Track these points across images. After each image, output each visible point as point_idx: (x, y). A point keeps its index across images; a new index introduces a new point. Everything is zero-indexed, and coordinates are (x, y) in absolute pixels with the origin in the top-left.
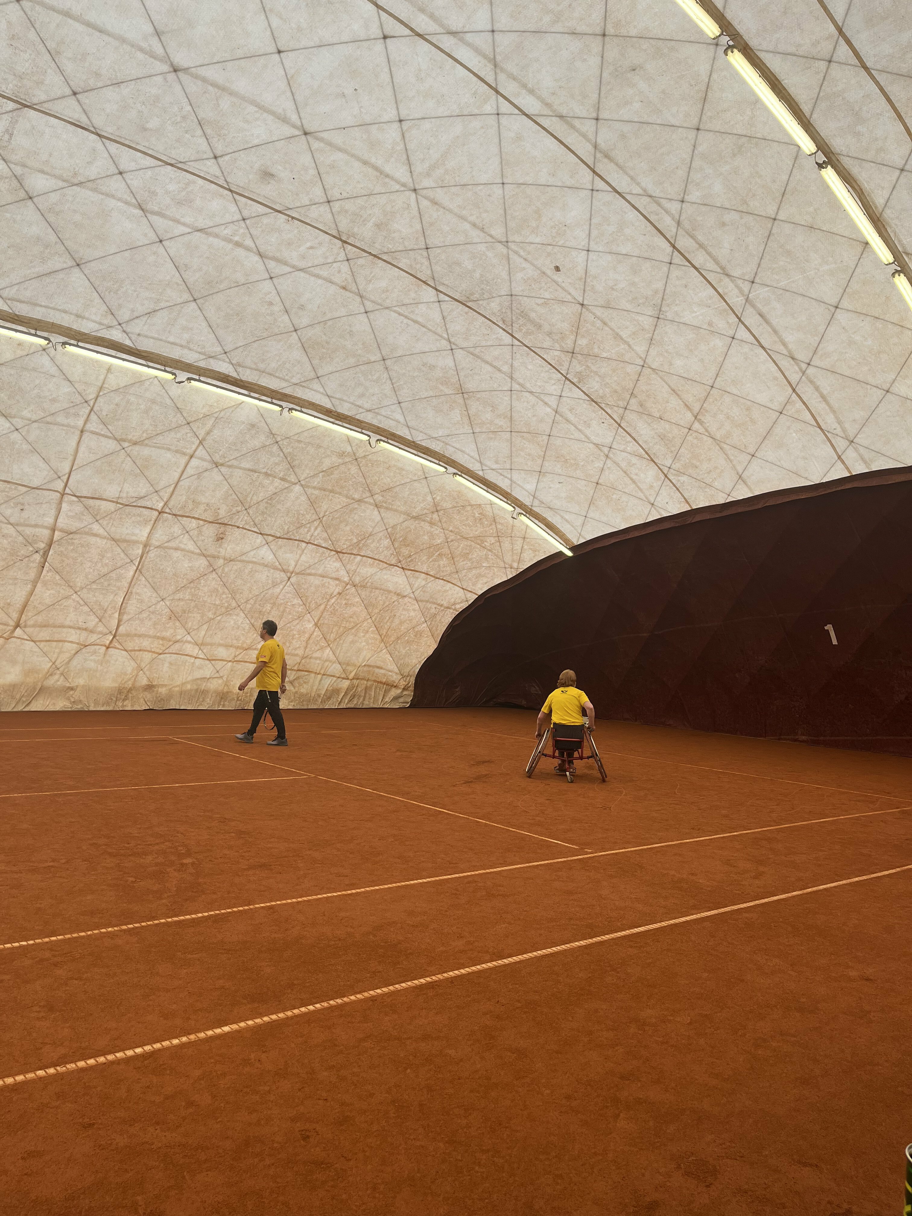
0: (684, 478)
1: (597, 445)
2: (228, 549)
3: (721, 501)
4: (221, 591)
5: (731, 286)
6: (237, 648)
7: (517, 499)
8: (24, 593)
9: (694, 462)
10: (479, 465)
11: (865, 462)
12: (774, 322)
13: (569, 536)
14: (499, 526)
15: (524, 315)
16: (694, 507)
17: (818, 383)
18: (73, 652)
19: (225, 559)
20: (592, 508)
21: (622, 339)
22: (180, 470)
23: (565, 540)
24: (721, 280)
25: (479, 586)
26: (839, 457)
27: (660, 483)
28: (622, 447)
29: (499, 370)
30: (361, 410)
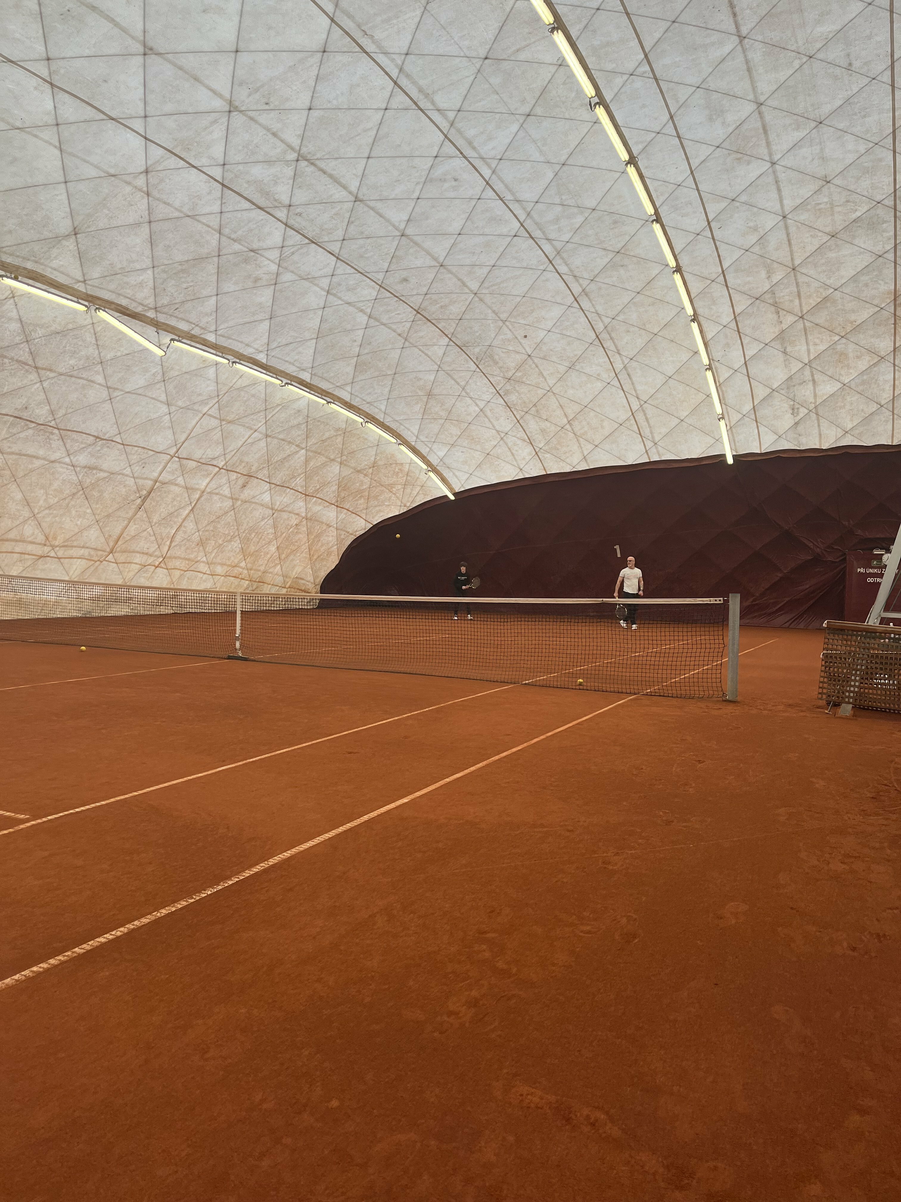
0: (548, 455)
1: (498, 432)
2: (247, 494)
3: (568, 470)
4: (231, 524)
5: (619, 359)
6: (229, 566)
7: (428, 461)
8: (121, 527)
9: (558, 446)
10: (415, 438)
11: (659, 455)
12: (634, 379)
13: (454, 486)
14: (409, 478)
15: (491, 357)
16: (548, 473)
17: (646, 412)
18: (136, 571)
19: (242, 501)
20: (478, 469)
21: (543, 375)
22: (245, 439)
23: (450, 488)
24: (614, 355)
25: (376, 518)
26: (646, 451)
27: (531, 457)
28: (514, 434)
29: (458, 384)
30: (364, 402)
